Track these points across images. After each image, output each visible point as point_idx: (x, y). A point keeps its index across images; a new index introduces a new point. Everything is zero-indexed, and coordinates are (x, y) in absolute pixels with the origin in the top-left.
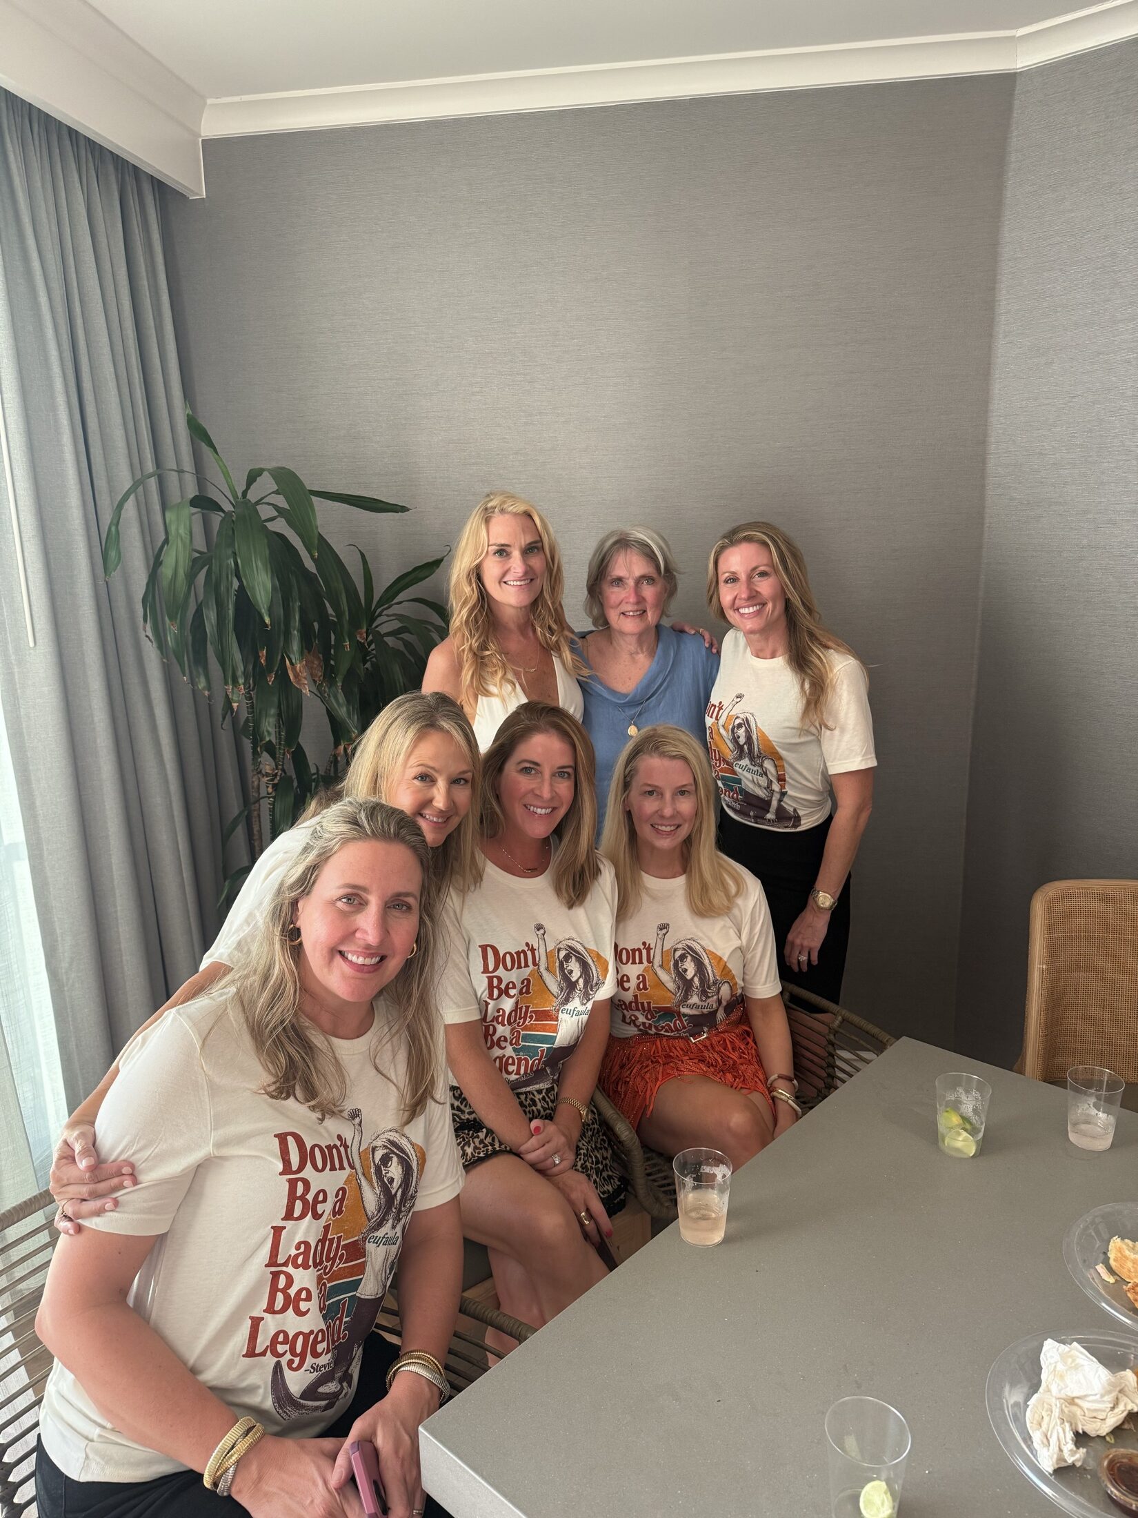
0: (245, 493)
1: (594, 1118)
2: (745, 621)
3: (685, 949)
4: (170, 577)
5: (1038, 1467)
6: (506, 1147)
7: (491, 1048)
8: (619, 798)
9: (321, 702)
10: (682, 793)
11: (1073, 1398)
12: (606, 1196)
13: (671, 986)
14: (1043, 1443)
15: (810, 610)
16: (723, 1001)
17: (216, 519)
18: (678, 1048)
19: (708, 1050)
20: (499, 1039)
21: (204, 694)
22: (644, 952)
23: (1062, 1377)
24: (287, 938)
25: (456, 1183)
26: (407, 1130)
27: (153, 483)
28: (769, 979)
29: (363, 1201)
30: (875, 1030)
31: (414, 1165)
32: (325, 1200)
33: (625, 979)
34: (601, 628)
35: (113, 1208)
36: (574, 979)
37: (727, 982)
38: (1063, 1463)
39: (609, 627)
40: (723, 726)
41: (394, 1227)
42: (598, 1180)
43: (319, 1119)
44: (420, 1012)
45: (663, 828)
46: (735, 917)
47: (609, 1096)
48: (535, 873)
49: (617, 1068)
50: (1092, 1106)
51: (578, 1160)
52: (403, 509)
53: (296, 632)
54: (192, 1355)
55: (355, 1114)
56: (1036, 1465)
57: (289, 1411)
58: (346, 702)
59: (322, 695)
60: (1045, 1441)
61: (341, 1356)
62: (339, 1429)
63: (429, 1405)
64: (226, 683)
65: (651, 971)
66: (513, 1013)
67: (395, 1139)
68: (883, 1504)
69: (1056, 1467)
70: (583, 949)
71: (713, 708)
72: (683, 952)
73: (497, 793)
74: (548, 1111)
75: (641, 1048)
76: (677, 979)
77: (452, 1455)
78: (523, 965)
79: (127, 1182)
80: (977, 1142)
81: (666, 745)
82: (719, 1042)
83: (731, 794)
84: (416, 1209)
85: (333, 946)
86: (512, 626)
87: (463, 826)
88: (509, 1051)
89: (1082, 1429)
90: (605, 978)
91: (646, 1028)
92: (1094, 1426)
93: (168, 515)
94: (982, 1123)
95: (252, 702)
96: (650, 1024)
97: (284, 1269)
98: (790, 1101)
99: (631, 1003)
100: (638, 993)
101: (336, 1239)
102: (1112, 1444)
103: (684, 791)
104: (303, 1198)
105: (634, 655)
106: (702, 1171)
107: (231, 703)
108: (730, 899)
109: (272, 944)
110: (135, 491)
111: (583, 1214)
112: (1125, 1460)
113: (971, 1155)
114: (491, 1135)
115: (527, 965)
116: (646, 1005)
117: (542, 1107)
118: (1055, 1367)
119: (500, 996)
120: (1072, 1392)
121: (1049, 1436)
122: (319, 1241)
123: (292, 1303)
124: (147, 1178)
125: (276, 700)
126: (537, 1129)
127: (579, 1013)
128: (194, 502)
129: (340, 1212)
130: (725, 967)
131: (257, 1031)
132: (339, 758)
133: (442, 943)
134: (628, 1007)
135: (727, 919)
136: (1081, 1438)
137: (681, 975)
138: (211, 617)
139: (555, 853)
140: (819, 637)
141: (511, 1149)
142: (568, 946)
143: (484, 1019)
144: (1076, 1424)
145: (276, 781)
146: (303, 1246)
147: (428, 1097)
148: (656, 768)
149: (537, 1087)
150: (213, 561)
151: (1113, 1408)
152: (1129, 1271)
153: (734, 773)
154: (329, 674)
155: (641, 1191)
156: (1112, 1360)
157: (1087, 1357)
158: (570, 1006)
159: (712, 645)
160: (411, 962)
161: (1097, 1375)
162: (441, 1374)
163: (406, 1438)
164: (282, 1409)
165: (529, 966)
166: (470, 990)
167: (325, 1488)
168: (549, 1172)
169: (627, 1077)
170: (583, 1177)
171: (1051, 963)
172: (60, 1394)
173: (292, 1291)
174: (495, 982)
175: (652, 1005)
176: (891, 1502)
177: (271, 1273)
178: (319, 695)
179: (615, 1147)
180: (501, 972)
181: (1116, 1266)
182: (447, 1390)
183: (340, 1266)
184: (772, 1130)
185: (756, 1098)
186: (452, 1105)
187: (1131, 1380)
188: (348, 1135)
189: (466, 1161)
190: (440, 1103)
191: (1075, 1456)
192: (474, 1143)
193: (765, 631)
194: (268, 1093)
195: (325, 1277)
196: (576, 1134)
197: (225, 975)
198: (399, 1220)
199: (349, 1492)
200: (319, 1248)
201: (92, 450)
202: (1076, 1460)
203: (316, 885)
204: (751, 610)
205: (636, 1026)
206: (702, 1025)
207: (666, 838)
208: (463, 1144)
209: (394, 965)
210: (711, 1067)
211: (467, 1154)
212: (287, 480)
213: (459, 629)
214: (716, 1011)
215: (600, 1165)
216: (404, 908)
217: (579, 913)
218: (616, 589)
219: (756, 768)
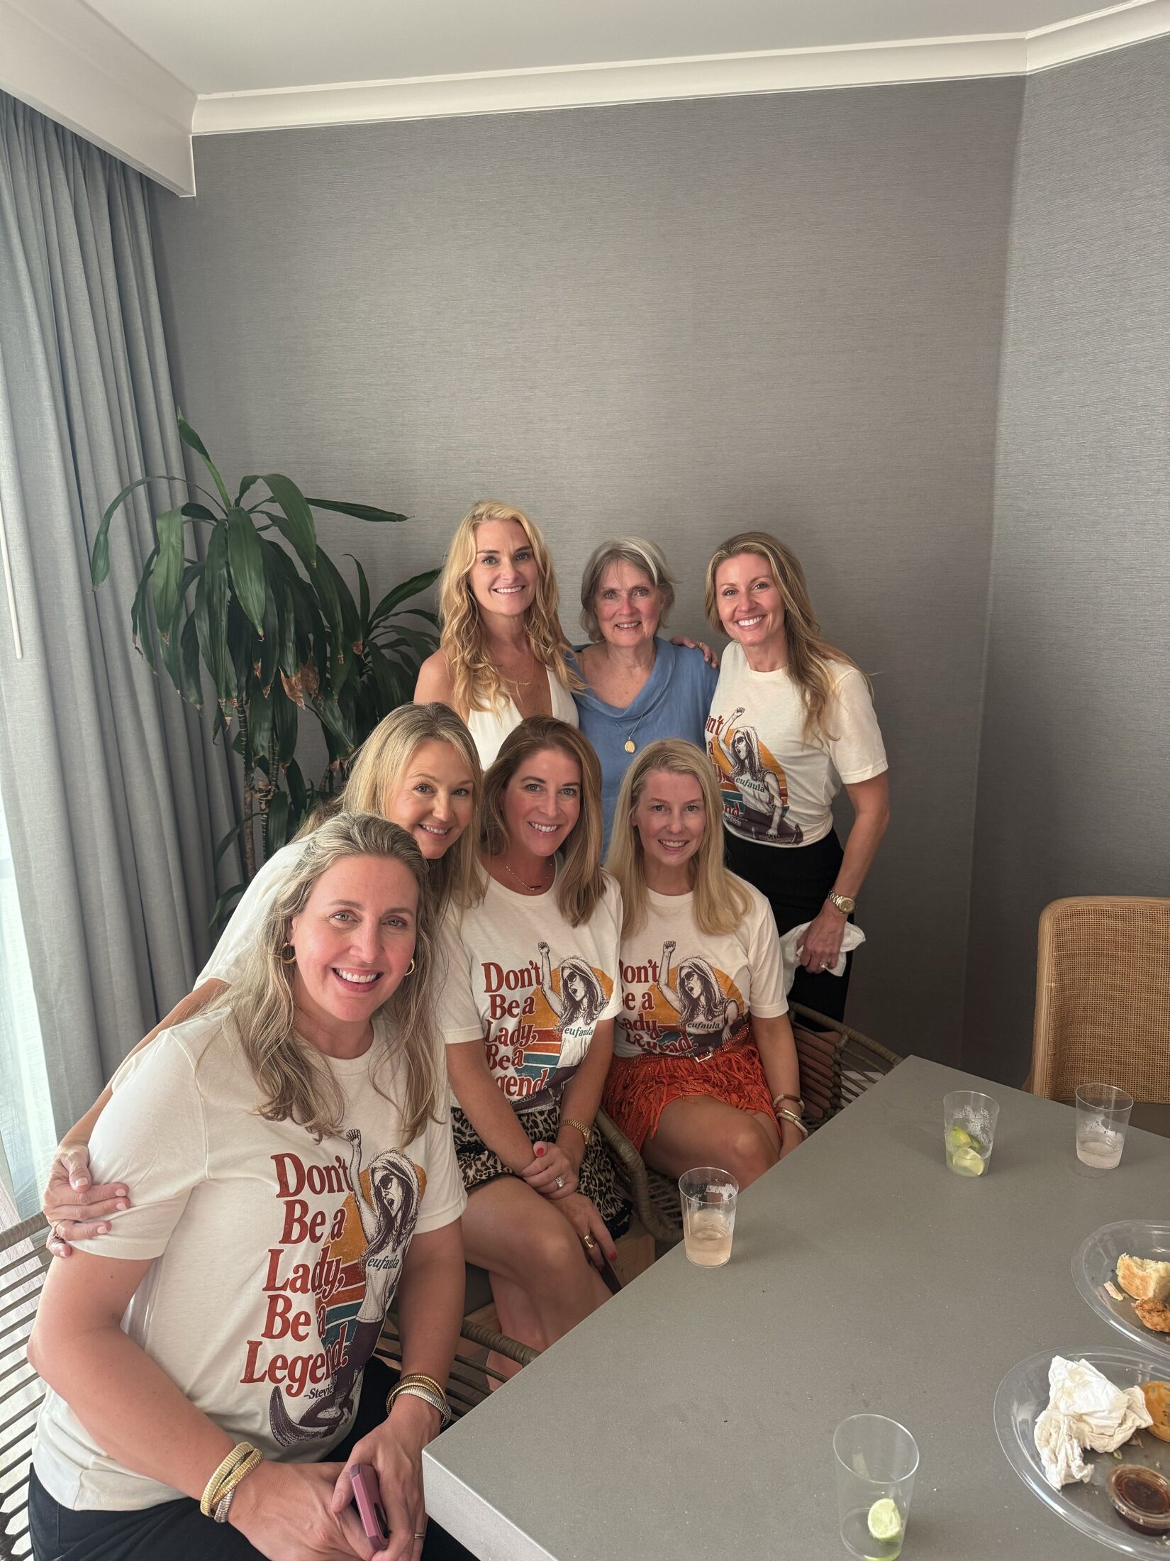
0: (238, 501)
1: (597, 1140)
2: (745, 633)
3: (691, 967)
4: (162, 587)
5: (1047, 1484)
6: (508, 1170)
7: (492, 1068)
8: (626, 814)
9: (316, 716)
10: (691, 808)
11: (1081, 1415)
12: (609, 1219)
13: (677, 1004)
14: (1051, 1459)
15: (809, 622)
16: (729, 1020)
17: (207, 528)
18: (682, 1068)
19: (713, 1070)
20: (502, 1059)
21: (196, 707)
22: (650, 971)
23: (1070, 1395)
24: (281, 957)
25: (458, 1206)
26: (407, 1151)
27: (141, 491)
28: (775, 1000)
29: (362, 1224)
30: (882, 1049)
31: (415, 1186)
32: (323, 1223)
33: (630, 997)
34: (598, 642)
35: (105, 1231)
36: (578, 999)
37: (734, 1001)
38: (1071, 1479)
39: (605, 641)
40: (724, 741)
41: (394, 1250)
42: (601, 1203)
43: (316, 1140)
44: (418, 1030)
45: (671, 844)
46: (742, 935)
47: (612, 1117)
48: (538, 891)
49: (620, 1089)
50: (1100, 1123)
51: (581, 1182)
52: (401, 518)
53: (291, 644)
54: (188, 1383)
55: (354, 1135)
56: (1044, 1481)
57: (288, 1437)
58: (342, 717)
59: (317, 709)
60: (1053, 1457)
61: (341, 1381)
62: (339, 1454)
63: (430, 1428)
64: (219, 696)
65: (656, 989)
66: (516, 1033)
67: (395, 1161)
68: (891, 1522)
69: (1064, 1483)
70: (587, 968)
71: (713, 722)
72: (690, 970)
73: (502, 808)
74: (550, 1133)
75: (646, 1067)
76: (683, 998)
77: (456, 1478)
78: (526, 984)
79: (121, 1205)
80: (985, 1161)
81: (675, 759)
82: (724, 1063)
83: (732, 810)
84: (416, 1231)
85: (325, 963)
86: (506, 638)
87: (463, 840)
88: (511, 1072)
89: (1090, 1445)
90: (610, 997)
91: (651, 1047)
92: (1102, 1442)
93: (159, 523)
94: (990, 1142)
95: (245, 716)
96: (655, 1044)
97: (282, 1292)
98: (796, 1122)
99: (636, 1022)
100: (644, 1012)
101: (335, 1263)
102: (1118, 1460)
103: (693, 806)
104: (300, 1220)
105: (632, 669)
106: (707, 1191)
107: (224, 717)
108: (738, 917)
109: (265, 962)
110: (124, 499)
111: (587, 1237)
112: (1133, 1476)
113: (979, 1174)
114: (494, 1157)
115: (530, 984)
116: (651, 1024)
117: (544, 1128)
118: (1063, 1383)
119: (503, 1015)
120: (1080, 1409)
121: (1057, 1453)
122: (318, 1264)
123: (291, 1327)
124: (140, 1201)
125: (270, 713)
126: (540, 1151)
127: (583, 1033)
128: (186, 510)
129: (339, 1234)
130: (732, 985)
131: (251, 1052)
132: (335, 774)
133: (441, 959)
134: (633, 1026)
135: (734, 937)
136: (1089, 1455)
137: (687, 993)
138: (203, 628)
139: (559, 871)
140: (820, 649)
141: (513, 1172)
142: (572, 965)
143: (487, 1038)
144: (1084, 1440)
145: (269, 797)
146: (301, 1270)
147: (428, 1117)
148: (664, 783)
149: (539, 1108)
150: (206, 571)
151: (1121, 1425)
152: (1137, 1288)
153: (736, 788)
154: (325, 687)
155: (646, 1214)
156: (1121, 1378)
157: (1094, 1373)
158: (574, 1026)
159: (711, 660)
160: (409, 980)
161: (1105, 1392)
162: (443, 1398)
163: (407, 1461)
164: (281, 1435)
165: (532, 985)
166: (473, 1009)
167: (325, 1514)
168: (553, 1195)
169: (631, 1098)
170: (586, 1200)
171: (1060, 981)
172: (53, 1422)
173: (291, 1316)
174: (498, 1001)
175: (657, 1025)
176: (899, 1519)
177: (269, 1297)
178: (315, 709)
179: (618, 1169)
180: (504, 990)
181: (1124, 1284)
182: (448, 1415)
183: (339, 1290)
184: (777, 1151)
185: (761, 1117)
186: (453, 1126)
187: (1139, 1396)
188: (347, 1155)
189: (467, 1184)
190: (440, 1123)
191: (1082, 1472)
192: (476, 1165)
193: (763, 644)
194: (263, 1115)
195: (324, 1301)
196: (579, 1157)
197: (219, 995)
198: (399, 1243)
199: (350, 1516)
200: (318, 1271)
201: (79, 456)
202: (1084, 1476)
203: (310, 902)
204: (751, 622)
205: (640, 1045)
206: (707, 1045)
207: (674, 854)
208: (465, 1166)
209: (390, 982)
210: (716, 1088)
211: (469, 1176)
212: (282, 488)
213: (450, 641)
214: (722, 1031)
215: (603, 1188)
216: (400, 924)
217: (584, 931)
218: (609, 601)
219: (757, 783)
